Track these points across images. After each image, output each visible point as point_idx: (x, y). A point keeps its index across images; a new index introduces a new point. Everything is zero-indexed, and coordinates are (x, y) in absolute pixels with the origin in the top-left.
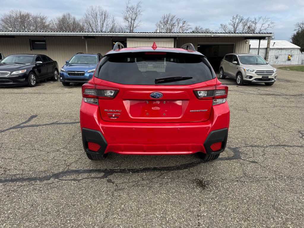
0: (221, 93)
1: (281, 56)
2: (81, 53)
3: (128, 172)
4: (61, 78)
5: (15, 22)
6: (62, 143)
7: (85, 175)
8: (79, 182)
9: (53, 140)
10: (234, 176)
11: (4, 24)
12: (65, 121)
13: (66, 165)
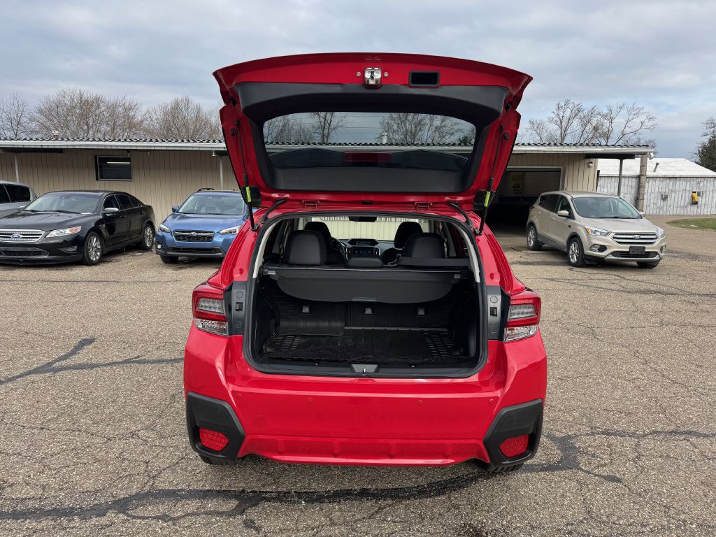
0: (523, 313)
1: (673, 194)
2: (208, 189)
3: (296, 499)
4: (159, 246)
5: (68, 115)
6: (145, 414)
7: (192, 505)
8: (174, 524)
9: (125, 405)
10: (562, 517)
11: (43, 120)
12: (156, 355)
13: (148, 475)
